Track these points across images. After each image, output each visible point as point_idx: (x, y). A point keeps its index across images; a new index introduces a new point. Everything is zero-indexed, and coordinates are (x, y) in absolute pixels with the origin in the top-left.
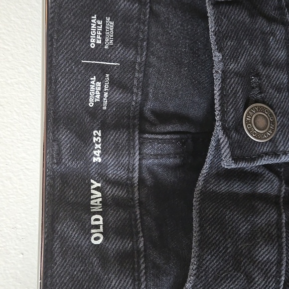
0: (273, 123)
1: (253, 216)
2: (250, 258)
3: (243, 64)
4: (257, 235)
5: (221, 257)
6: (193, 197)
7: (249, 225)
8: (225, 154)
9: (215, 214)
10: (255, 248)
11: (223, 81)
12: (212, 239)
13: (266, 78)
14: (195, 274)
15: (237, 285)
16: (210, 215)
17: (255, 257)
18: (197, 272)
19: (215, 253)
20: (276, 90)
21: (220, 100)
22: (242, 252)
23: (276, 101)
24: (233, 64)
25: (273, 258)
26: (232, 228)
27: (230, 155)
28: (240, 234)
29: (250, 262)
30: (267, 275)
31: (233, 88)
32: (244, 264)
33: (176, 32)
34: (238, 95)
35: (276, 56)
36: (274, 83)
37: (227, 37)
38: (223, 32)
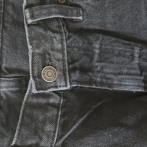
0: (55, 74)
1: (46, 112)
2: (42, 130)
3: (42, 50)
4: (47, 120)
5: (29, 130)
6: (22, 105)
7: (44, 116)
8: (33, 87)
9: (30, 112)
10: (45, 125)
11: (33, 57)
12: (26, 122)
13: (53, 55)
14: (17, 137)
15: (35, 141)
16: (27, 112)
17: (44, 129)
18: (18, 136)
19: (26, 128)
20: (57, 60)
21: (31, 65)
22: (39, 127)
23: (57, 65)
24: (37, 50)
25: (52, 129)
26: (37, 117)
27: (35, 87)
28: (40, 120)
29: (42, 132)
30: (49, 136)
31: (37, 60)
32: (40, 132)
33: (15, 35)
34: (39, 63)
35: (57, 46)
36: (56, 58)
37: (34, 39)
38: (32, 37)
